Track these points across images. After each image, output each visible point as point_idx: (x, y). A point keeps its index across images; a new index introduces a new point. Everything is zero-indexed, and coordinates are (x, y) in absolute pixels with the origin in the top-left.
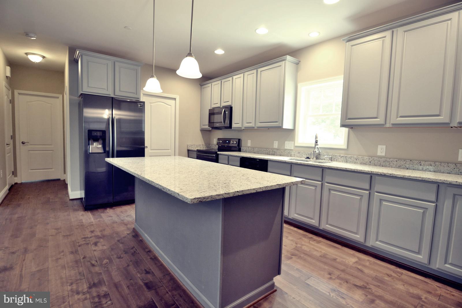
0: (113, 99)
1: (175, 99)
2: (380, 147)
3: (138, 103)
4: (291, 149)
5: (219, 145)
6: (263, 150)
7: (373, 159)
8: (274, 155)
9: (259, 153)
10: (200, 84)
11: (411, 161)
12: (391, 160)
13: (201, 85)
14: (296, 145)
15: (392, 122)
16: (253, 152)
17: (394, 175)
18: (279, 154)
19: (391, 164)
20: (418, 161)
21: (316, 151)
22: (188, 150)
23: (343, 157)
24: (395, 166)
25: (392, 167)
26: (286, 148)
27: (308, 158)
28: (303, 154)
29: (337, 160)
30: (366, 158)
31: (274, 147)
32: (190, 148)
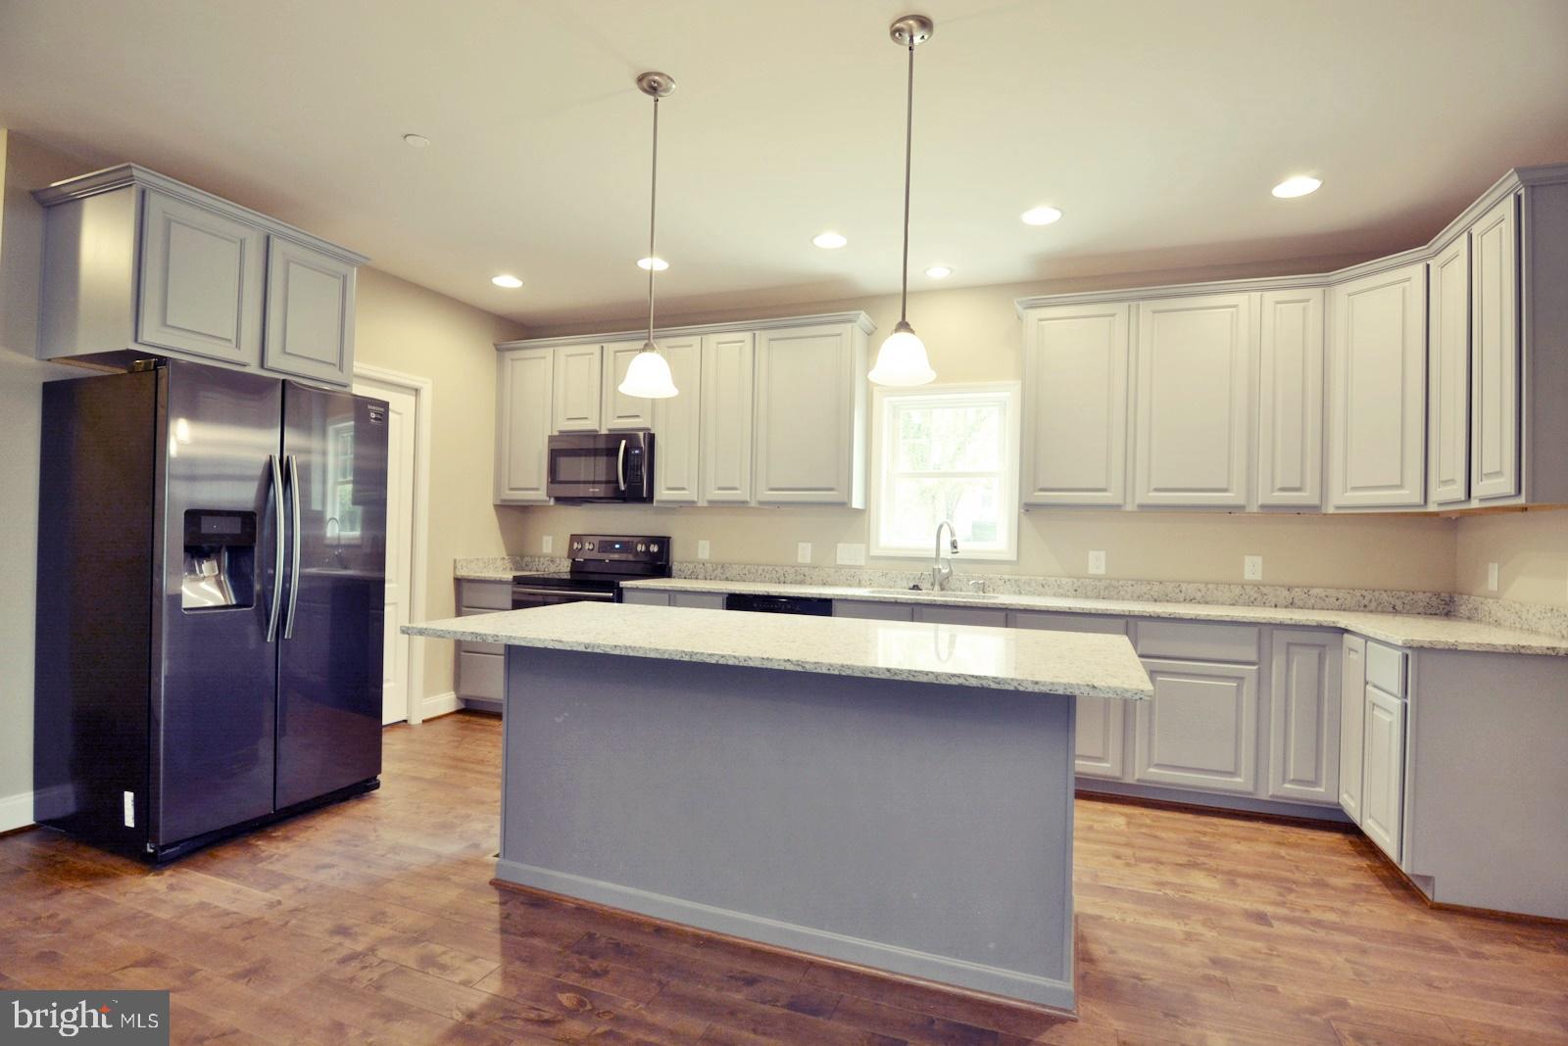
0: (287, 386)
1: (417, 391)
2: (1092, 554)
3: (369, 407)
4: (858, 564)
5: (574, 560)
6: (760, 572)
7: (1082, 583)
8: (802, 583)
9: (744, 581)
10: (495, 345)
11: (1161, 583)
12: (1121, 583)
13: (500, 349)
14: (874, 552)
15: (1138, 501)
16: (723, 577)
17: (1178, 616)
18: (820, 578)
19: (1122, 593)
20: (1173, 584)
21: (939, 570)
22: (459, 582)
23: (1009, 580)
24: (1129, 595)
25: (1123, 599)
26: (839, 562)
27: (916, 587)
28: (897, 577)
29: (994, 590)
30: (1064, 581)
31: (800, 560)
32: (463, 573)
